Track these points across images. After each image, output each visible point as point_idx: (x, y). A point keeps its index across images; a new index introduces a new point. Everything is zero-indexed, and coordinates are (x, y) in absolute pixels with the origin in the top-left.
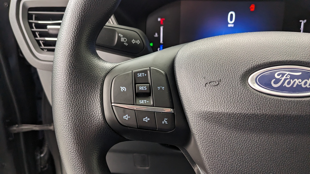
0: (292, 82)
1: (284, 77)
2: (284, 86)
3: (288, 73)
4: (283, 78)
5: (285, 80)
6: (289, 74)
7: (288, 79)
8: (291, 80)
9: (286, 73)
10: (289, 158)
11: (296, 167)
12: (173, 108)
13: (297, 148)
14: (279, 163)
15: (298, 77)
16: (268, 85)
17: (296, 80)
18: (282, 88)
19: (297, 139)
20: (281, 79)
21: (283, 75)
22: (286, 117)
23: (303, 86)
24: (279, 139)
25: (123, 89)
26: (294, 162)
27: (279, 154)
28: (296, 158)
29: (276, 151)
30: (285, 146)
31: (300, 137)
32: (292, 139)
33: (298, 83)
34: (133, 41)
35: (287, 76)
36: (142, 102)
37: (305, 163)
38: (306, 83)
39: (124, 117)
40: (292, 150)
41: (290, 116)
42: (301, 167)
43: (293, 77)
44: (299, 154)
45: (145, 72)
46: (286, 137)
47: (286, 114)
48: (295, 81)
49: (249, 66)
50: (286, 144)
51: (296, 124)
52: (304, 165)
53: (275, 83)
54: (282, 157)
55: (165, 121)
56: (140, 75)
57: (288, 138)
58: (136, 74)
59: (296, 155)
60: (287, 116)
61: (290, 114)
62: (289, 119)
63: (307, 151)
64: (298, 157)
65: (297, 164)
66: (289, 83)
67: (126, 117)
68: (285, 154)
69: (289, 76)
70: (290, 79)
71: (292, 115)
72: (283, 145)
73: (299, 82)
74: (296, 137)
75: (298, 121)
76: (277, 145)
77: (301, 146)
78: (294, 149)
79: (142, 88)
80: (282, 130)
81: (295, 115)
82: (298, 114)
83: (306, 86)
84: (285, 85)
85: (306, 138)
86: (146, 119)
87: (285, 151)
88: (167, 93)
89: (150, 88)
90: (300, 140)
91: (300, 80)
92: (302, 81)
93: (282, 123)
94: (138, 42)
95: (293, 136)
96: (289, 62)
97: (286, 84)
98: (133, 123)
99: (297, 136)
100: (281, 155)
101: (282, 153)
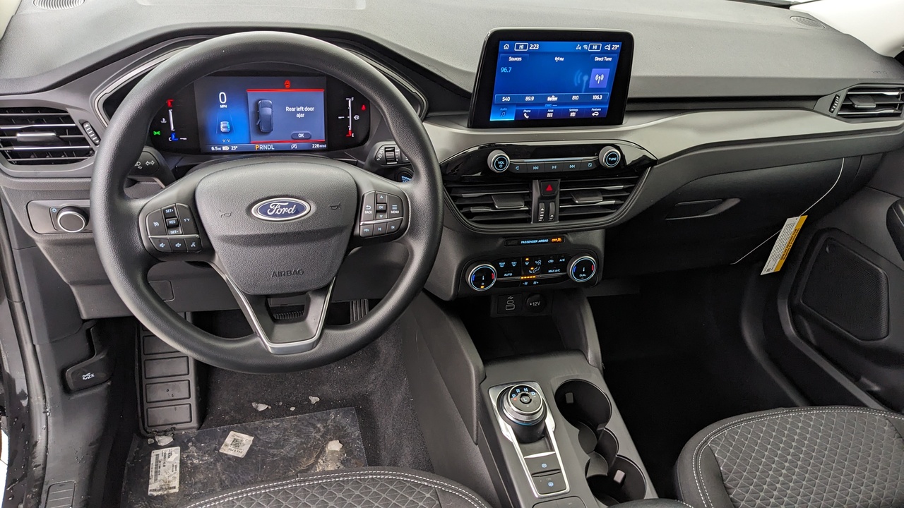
0: (281, 210)
4: (276, 208)
6: (280, 205)
7: (279, 208)
9: (278, 204)
12: (198, 234)
15: (285, 206)
16: (266, 214)
18: (275, 215)
20: (274, 208)
21: (276, 205)
25: (156, 224)
34: (148, 163)
35: (278, 206)
36: (173, 232)
38: (291, 210)
39: (161, 245)
43: (282, 207)
45: (172, 208)
48: (284, 209)
49: (252, 201)
53: (270, 212)
55: (193, 245)
56: (168, 211)
58: (164, 211)
66: (279, 211)
67: (162, 245)
73: (286, 210)
79: (172, 222)
83: (290, 212)
86: (178, 245)
88: (192, 223)
89: (178, 221)
92: (288, 209)
94: (153, 163)
96: (280, 196)
97: (277, 212)
98: (169, 249)
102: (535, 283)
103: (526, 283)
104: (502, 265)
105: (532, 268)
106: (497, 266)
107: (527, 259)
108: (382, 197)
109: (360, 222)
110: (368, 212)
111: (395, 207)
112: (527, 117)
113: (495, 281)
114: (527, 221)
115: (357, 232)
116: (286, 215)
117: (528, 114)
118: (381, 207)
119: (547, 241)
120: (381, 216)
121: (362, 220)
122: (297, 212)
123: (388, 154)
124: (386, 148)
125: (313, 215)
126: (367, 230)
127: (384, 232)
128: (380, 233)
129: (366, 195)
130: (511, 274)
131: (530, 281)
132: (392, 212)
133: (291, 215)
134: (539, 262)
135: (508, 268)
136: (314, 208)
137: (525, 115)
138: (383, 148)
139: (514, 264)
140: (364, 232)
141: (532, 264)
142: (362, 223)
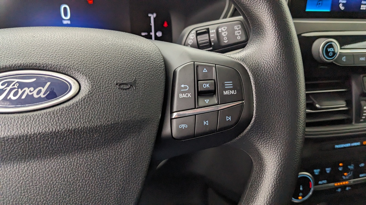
0: (20, 92)
1: (11, 87)
2: (8, 98)
3: (17, 80)
4: (8, 89)
5: (11, 90)
6: (18, 82)
7: (15, 88)
8: (20, 90)
9: (13, 81)
10: (24, 192)
11: (37, 202)
13: (33, 178)
14: (11, 202)
15: (29, 85)
17: (26, 89)
19: (32, 166)
20: (6, 90)
21: (9, 83)
22: (7, 140)
23: (36, 96)
24: (7, 169)
26: (33, 197)
27: (10, 191)
28: (34, 192)
29: (5, 186)
30: (16, 178)
31: (36, 163)
32: (25, 167)
33: (28, 93)
35: (14, 85)
37: (48, 195)
38: (39, 92)
40: (27, 181)
41: (13, 138)
42: (43, 201)
44: (37, 186)
46: (16, 166)
47: (6, 136)
48: (25, 91)
50: (18, 175)
51: (24, 148)
52: (47, 198)
54: (15, 194)
57: (19, 166)
59: (33, 187)
60: (9, 139)
61: (12, 136)
62: (13, 142)
63: (48, 180)
64: (37, 189)
65: (37, 199)
68: (18, 188)
69: (17, 85)
70: (18, 88)
71: (15, 137)
72: (14, 178)
73: (30, 92)
74: (30, 163)
75: (26, 144)
76: (6, 178)
77: (38, 175)
78: (30, 180)
80: (8, 158)
81: (20, 136)
82: (24, 134)
83: (39, 96)
84: (10, 98)
85: (44, 164)
87: (18, 184)
90: (36, 166)
91: (32, 89)
92: (34, 90)
93: (4, 150)
95: (26, 164)
96: (19, 67)
97: (11, 96)
99: (32, 162)
100: (13, 191)
101: (14, 188)
102: (347, 189)
103: (339, 190)
104: (317, 172)
105: (345, 174)
106: (312, 173)
107: (341, 164)
108: (205, 70)
109: (172, 113)
110: (184, 96)
111: (229, 84)
112: (342, 8)
113: (312, 189)
114: (348, 122)
115: (167, 131)
116: (30, 100)
117: (344, 5)
118: (206, 86)
119: (358, 144)
120: (207, 101)
121: (175, 110)
122: (52, 95)
123: (200, 38)
124: (197, 31)
125: (83, 99)
126: (183, 126)
127: (213, 128)
128: (208, 129)
129: (178, 70)
130: (325, 181)
131: (343, 187)
132: (226, 93)
133: (40, 100)
134: (351, 167)
135: (323, 175)
136: (86, 88)
137: (341, 5)
138: (194, 31)
139: (328, 170)
140: (179, 130)
141: (345, 169)
142: (175, 115)
